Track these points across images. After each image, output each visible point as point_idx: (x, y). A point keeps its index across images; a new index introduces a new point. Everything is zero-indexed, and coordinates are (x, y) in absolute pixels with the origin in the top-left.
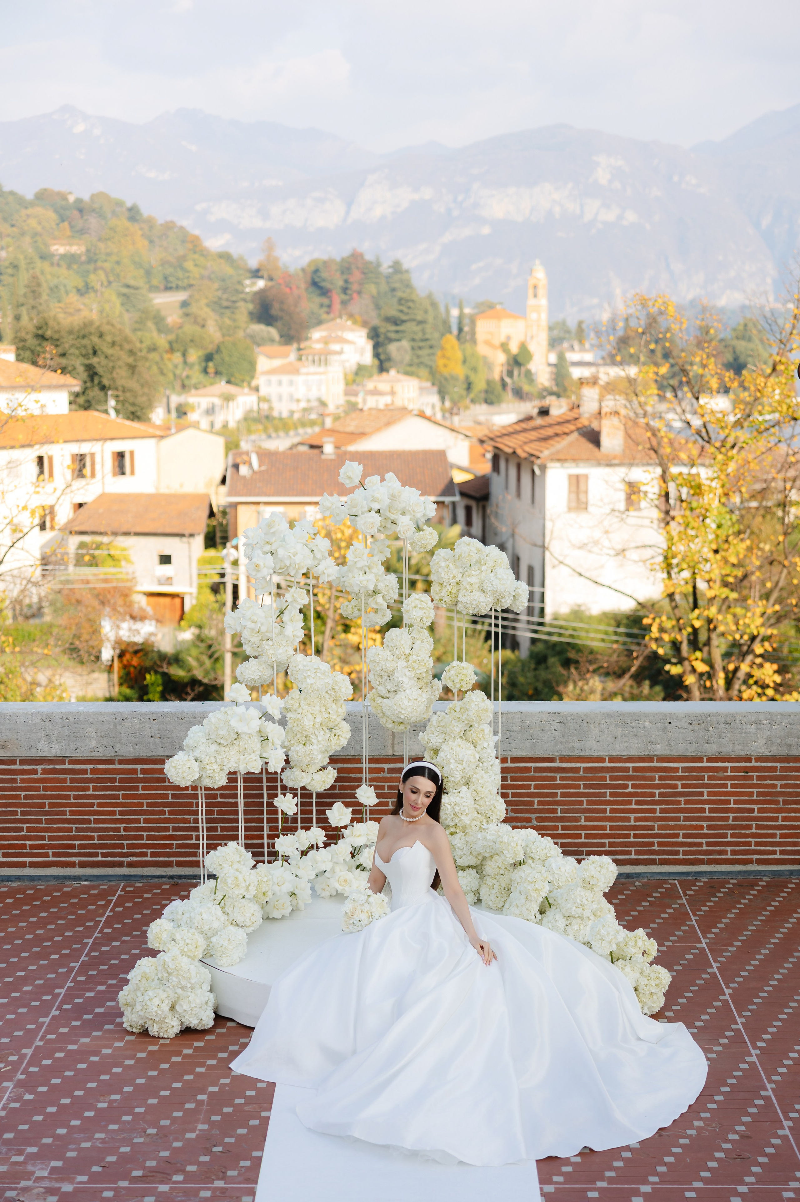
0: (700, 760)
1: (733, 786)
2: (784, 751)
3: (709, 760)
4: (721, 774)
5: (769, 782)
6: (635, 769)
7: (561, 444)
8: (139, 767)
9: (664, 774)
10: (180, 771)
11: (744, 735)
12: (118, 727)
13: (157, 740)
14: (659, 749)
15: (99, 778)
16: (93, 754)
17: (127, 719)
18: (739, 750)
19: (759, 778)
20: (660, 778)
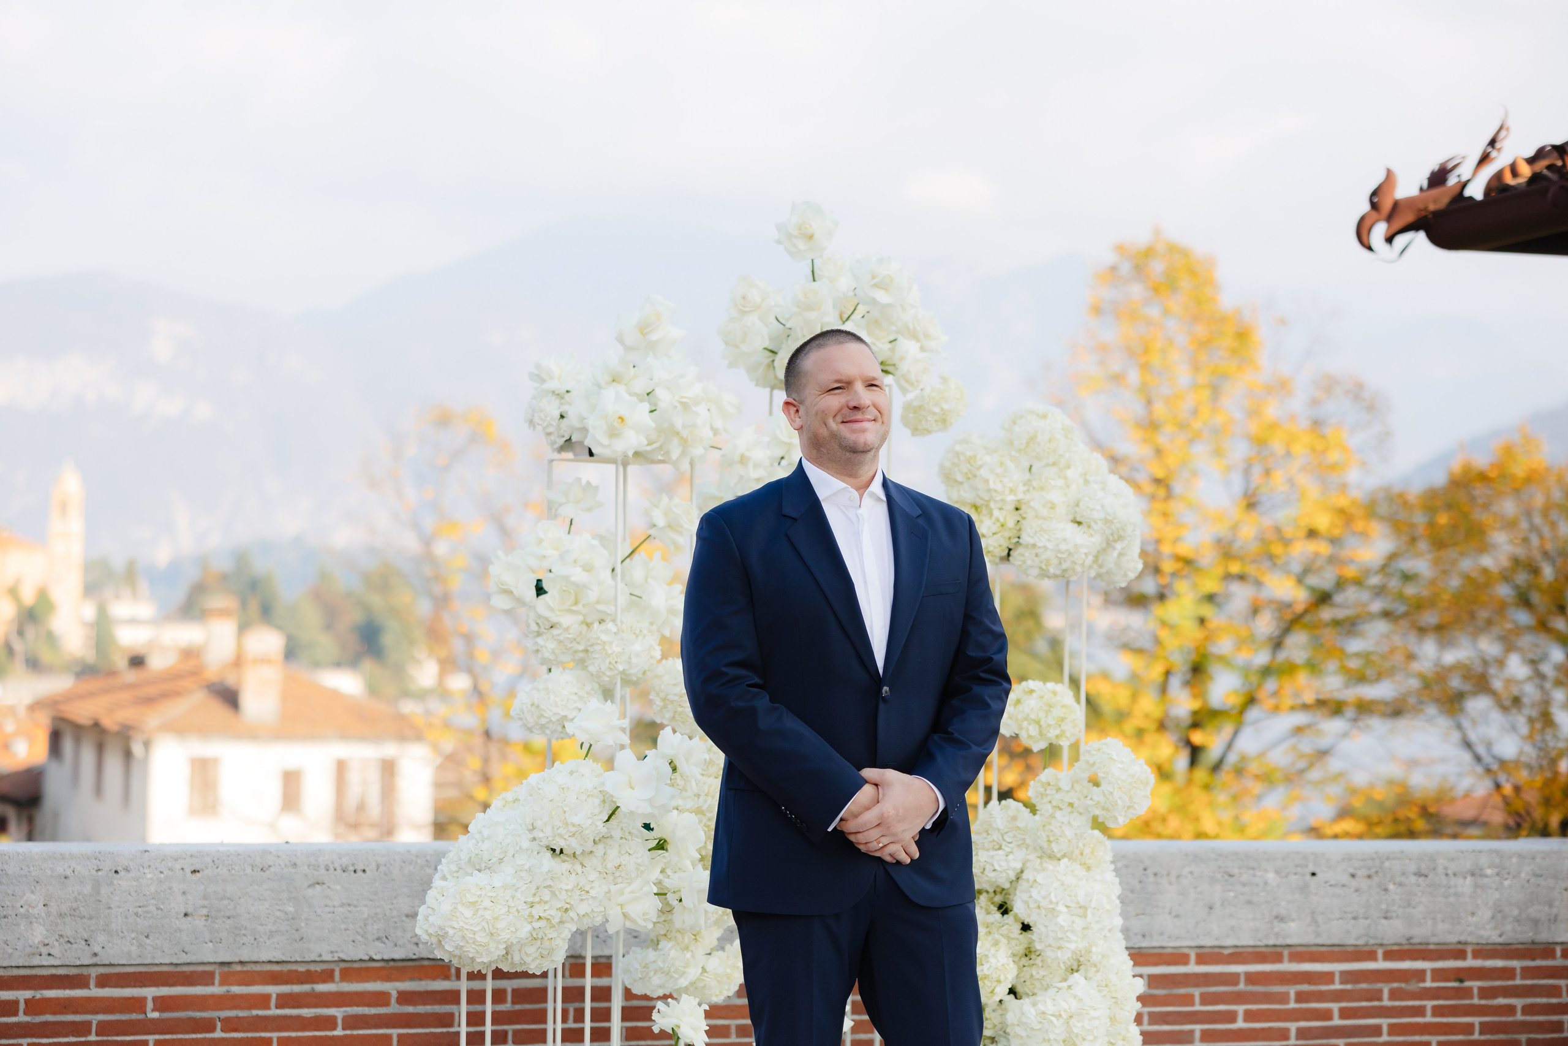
0: (1371, 956)
1: (1437, 1011)
2: (1524, 934)
3: (1389, 955)
4: (1413, 986)
5: (1501, 1001)
6: (1251, 978)
7: (176, 709)
8: (149, 993)
9: (1305, 987)
10: (488, 915)
11: (1452, 899)
12: (104, 890)
13: (200, 923)
14: (1296, 933)
15: (46, 1023)
16: (36, 961)
17: (127, 870)
18: (1445, 933)
19: (1484, 993)
20: (1301, 997)
